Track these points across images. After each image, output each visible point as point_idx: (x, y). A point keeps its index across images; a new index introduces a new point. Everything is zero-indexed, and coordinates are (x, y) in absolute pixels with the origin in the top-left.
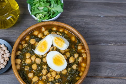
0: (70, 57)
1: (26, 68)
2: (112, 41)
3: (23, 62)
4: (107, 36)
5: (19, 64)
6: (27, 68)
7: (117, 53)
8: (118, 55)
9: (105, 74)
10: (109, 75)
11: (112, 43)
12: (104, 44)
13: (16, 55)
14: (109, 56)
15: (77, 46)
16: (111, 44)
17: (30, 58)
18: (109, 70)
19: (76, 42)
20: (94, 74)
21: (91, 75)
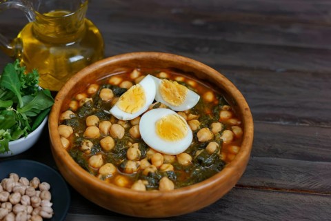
0: (199, 128)
1: (85, 143)
2: (308, 119)
3: (77, 135)
4: (292, 107)
5: (68, 138)
6: (87, 143)
7: (320, 142)
8: (323, 147)
9: (292, 184)
10: (303, 186)
11: (307, 121)
12: (287, 123)
13: (62, 119)
14: (299, 147)
15: (220, 110)
16: (304, 124)
17: (97, 125)
18: (300, 176)
19: (216, 102)
20: (263, 182)
21: (252, 184)
